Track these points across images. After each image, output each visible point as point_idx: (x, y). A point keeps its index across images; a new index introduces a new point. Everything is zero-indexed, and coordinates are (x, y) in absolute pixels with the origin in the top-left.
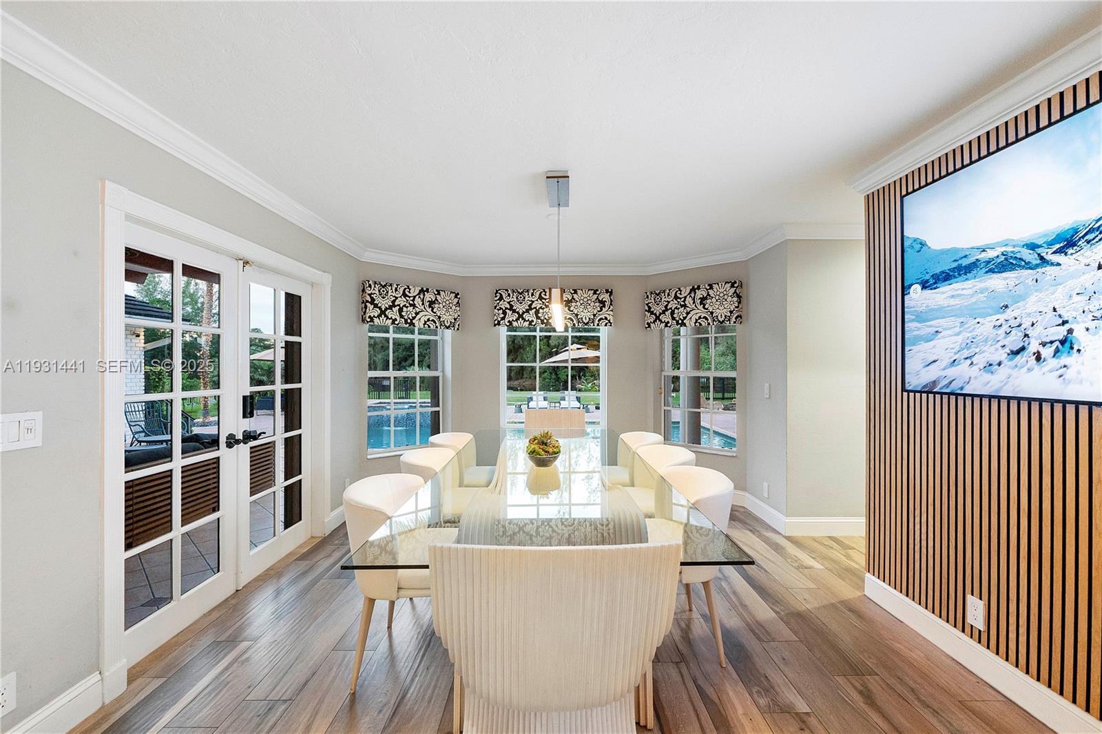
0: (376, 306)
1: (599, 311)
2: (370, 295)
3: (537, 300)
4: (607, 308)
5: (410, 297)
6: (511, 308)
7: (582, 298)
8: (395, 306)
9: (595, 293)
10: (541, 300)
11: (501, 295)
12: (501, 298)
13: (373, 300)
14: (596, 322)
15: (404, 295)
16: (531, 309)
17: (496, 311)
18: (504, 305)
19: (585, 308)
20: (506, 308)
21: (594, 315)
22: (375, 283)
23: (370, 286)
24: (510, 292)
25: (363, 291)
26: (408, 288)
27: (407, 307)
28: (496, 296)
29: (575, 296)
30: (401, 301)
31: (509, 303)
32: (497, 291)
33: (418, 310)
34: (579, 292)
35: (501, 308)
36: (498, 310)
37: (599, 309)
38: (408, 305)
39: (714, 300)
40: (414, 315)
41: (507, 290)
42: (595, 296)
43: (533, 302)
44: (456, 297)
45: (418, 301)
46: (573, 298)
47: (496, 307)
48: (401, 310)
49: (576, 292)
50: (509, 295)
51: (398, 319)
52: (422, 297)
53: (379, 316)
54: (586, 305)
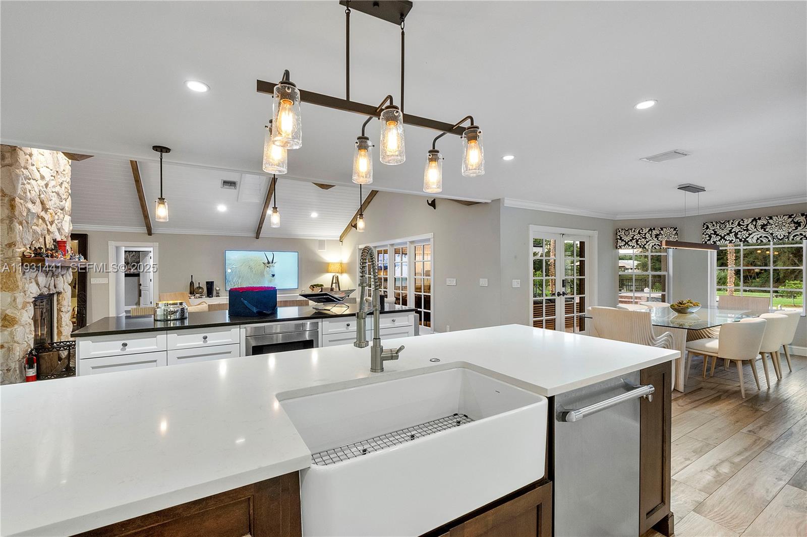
0: (623, 240)
1: (793, 230)
2: (619, 236)
3: (736, 227)
4: (802, 227)
5: (642, 234)
6: (715, 233)
7: (777, 222)
8: (633, 239)
9: (790, 217)
11: (707, 226)
12: (708, 227)
13: (621, 238)
14: (791, 237)
15: (639, 233)
16: (731, 232)
17: (704, 236)
18: (710, 232)
19: (780, 228)
20: (711, 234)
21: (789, 233)
22: (622, 229)
23: (619, 231)
24: (714, 223)
25: (616, 234)
26: (642, 229)
27: (641, 239)
28: (704, 227)
29: (770, 221)
30: (637, 237)
31: (713, 230)
32: (704, 224)
33: (648, 240)
34: (774, 218)
35: (707, 234)
36: (705, 235)
37: (794, 228)
40: (645, 243)
41: (712, 223)
42: (791, 219)
43: (733, 228)
44: (675, 230)
45: (648, 235)
46: (768, 223)
47: (704, 233)
48: (637, 241)
49: (771, 218)
50: (714, 225)
51: (636, 245)
52: (650, 233)
53: (624, 245)
54: (780, 226)
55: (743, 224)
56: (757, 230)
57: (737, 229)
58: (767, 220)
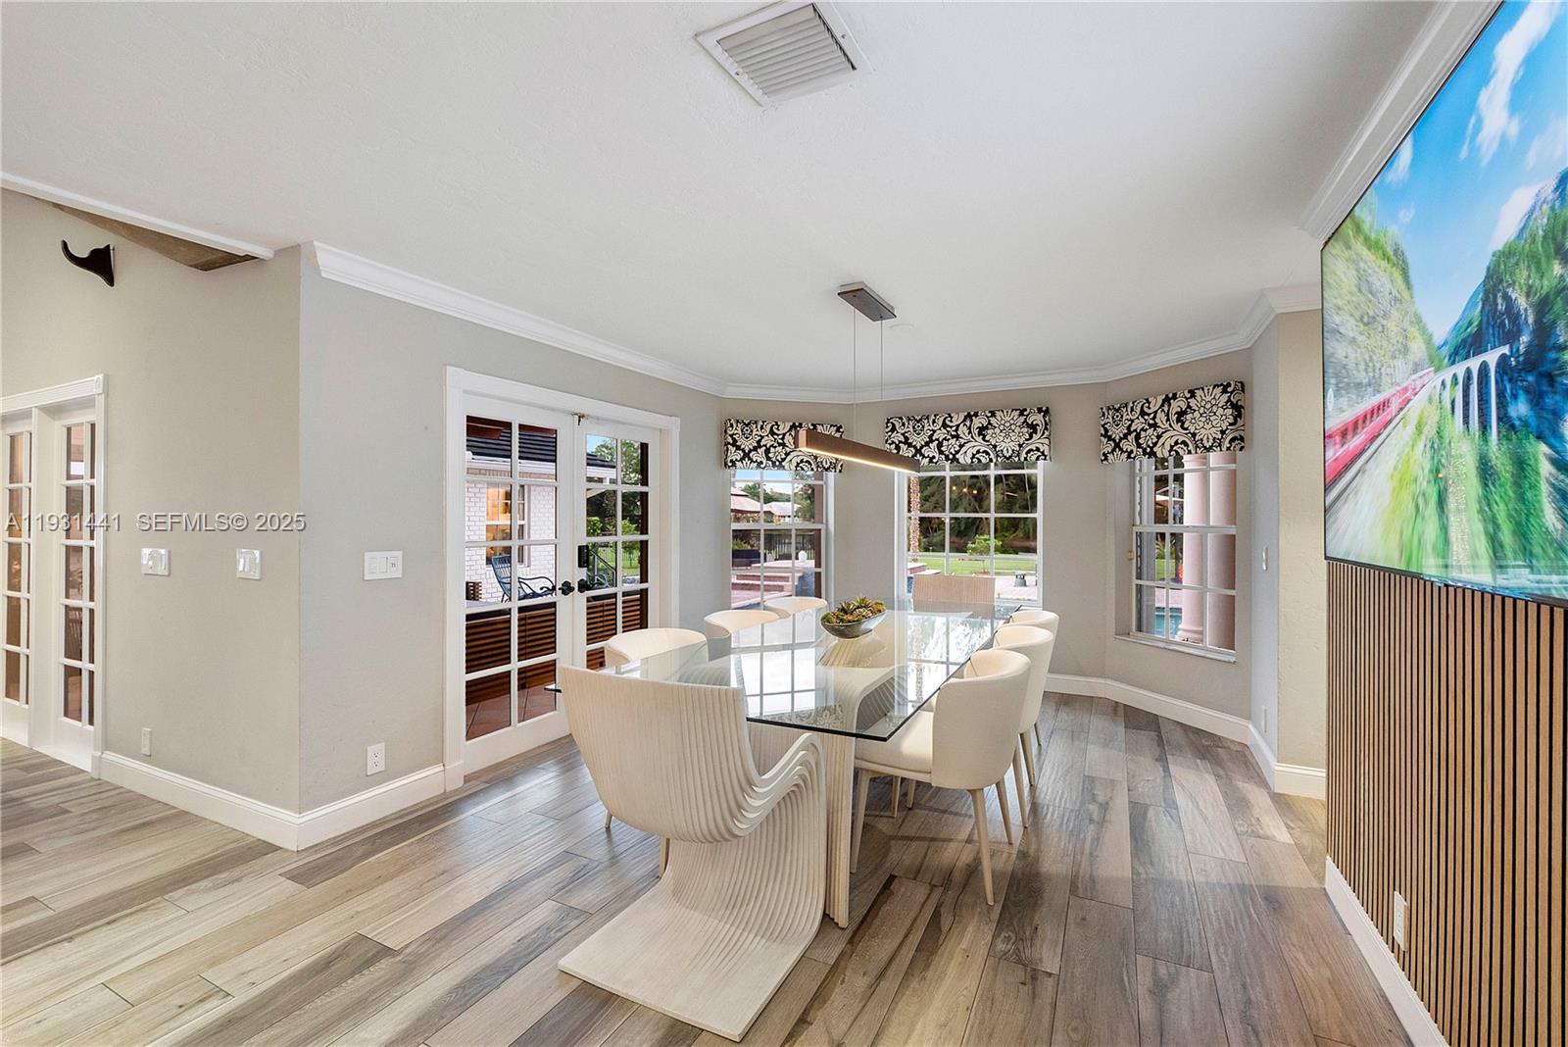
0: (738, 448)
1: (1027, 440)
2: (731, 436)
3: (940, 429)
4: (1039, 435)
5: (778, 435)
6: (906, 442)
7: (1003, 422)
8: (760, 447)
9: (1021, 414)
10: (945, 428)
11: (893, 425)
12: (893, 429)
13: (735, 441)
14: (1024, 455)
15: (772, 433)
16: (931, 440)
17: (888, 446)
18: (897, 437)
19: (1007, 436)
20: (900, 442)
21: (1020, 446)
22: (738, 422)
23: (732, 426)
24: (904, 420)
25: (726, 431)
26: (776, 423)
27: (775, 447)
28: (887, 427)
29: (993, 420)
30: (768, 441)
31: (903, 434)
32: (888, 420)
34: (998, 414)
35: (893, 442)
36: (890, 444)
37: (1028, 437)
38: (776, 444)
39: (1197, 414)
40: (784, 456)
41: (901, 418)
42: (1022, 419)
43: (934, 431)
44: (838, 430)
45: (789, 440)
46: (989, 423)
47: (887, 440)
48: (767, 451)
49: (993, 414)
50: (903, 424)
51: (764, 462)
52: (793, 433)
53: (742, 460)
54: (1007, 432)
55: (951, 424)
56: (972, 437)
57: (940, 435)
58: (988, 417)
